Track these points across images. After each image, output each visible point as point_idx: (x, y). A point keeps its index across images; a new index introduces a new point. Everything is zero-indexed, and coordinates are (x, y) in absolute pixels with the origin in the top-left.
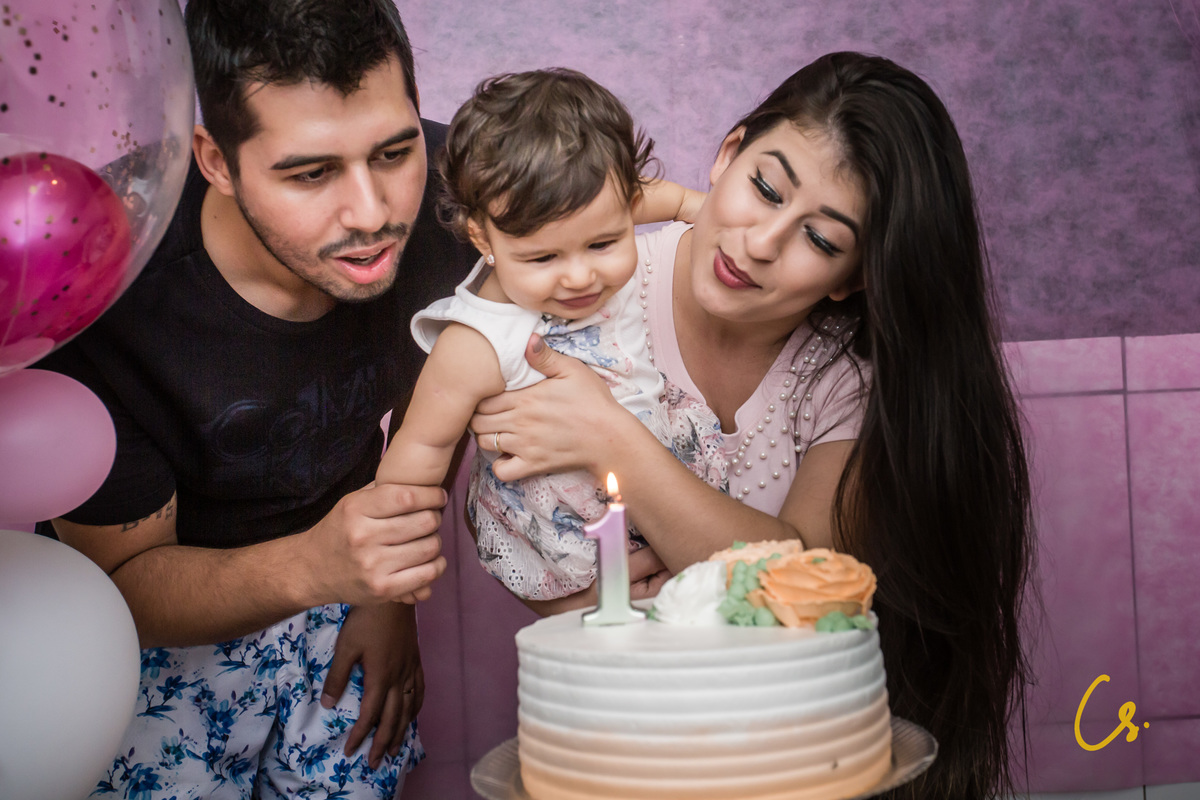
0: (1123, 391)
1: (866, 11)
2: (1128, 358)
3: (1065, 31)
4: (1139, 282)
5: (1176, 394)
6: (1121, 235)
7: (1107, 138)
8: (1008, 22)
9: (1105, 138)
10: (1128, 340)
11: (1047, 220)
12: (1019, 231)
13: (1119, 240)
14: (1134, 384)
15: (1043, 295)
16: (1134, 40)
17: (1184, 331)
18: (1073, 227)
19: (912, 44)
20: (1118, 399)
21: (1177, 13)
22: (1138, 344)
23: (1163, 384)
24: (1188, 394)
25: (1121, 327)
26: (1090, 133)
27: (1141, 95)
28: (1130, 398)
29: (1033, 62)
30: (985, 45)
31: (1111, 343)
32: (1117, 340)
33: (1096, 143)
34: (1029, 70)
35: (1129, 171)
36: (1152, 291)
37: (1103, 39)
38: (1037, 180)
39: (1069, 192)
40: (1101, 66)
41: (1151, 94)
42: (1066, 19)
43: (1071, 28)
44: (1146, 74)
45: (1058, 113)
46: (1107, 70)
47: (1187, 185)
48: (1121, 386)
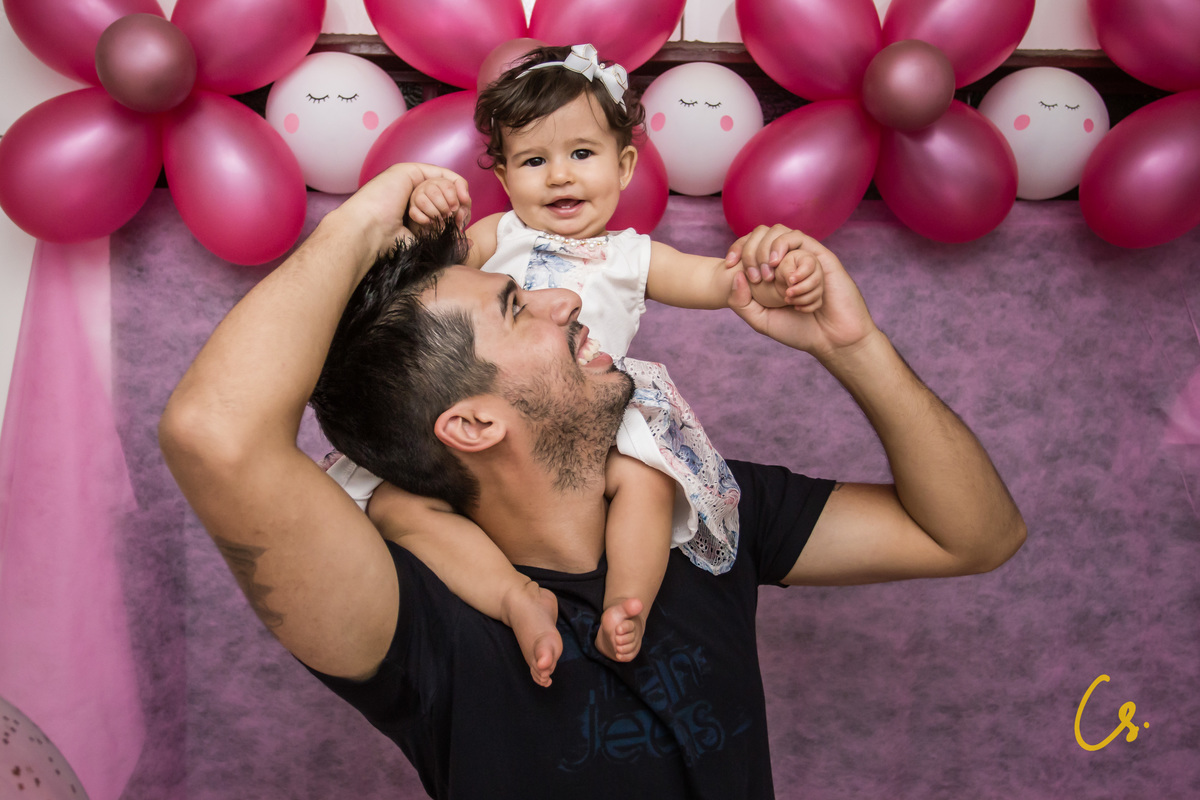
3: (1079, 503)
4: (1135, 764)
7: (1115, 614)
8: (1024, 492)
9: (1113, 614)
11: (1052, 697)
12: (1024, 708)
15: (1043, 776)
16: (1146, 514)
21: (1190, 492)
26: (1099, 609)
27: (1152, 571)
29: (1047, 534)
33: (1103, 619)
34: (1042, 542)
35: (1135, 649)
36: (1148, 774)
37: (1117, 513)
38: (1045, 656)
39: (1074, 669)
40: (1113, 540)
41: (1160, 571)
42: (1081, 492)
43: (1085, 500)
44: (1156, 550)
45: (1068, 587)
46: (1119, 545)
47: (1191, 666)
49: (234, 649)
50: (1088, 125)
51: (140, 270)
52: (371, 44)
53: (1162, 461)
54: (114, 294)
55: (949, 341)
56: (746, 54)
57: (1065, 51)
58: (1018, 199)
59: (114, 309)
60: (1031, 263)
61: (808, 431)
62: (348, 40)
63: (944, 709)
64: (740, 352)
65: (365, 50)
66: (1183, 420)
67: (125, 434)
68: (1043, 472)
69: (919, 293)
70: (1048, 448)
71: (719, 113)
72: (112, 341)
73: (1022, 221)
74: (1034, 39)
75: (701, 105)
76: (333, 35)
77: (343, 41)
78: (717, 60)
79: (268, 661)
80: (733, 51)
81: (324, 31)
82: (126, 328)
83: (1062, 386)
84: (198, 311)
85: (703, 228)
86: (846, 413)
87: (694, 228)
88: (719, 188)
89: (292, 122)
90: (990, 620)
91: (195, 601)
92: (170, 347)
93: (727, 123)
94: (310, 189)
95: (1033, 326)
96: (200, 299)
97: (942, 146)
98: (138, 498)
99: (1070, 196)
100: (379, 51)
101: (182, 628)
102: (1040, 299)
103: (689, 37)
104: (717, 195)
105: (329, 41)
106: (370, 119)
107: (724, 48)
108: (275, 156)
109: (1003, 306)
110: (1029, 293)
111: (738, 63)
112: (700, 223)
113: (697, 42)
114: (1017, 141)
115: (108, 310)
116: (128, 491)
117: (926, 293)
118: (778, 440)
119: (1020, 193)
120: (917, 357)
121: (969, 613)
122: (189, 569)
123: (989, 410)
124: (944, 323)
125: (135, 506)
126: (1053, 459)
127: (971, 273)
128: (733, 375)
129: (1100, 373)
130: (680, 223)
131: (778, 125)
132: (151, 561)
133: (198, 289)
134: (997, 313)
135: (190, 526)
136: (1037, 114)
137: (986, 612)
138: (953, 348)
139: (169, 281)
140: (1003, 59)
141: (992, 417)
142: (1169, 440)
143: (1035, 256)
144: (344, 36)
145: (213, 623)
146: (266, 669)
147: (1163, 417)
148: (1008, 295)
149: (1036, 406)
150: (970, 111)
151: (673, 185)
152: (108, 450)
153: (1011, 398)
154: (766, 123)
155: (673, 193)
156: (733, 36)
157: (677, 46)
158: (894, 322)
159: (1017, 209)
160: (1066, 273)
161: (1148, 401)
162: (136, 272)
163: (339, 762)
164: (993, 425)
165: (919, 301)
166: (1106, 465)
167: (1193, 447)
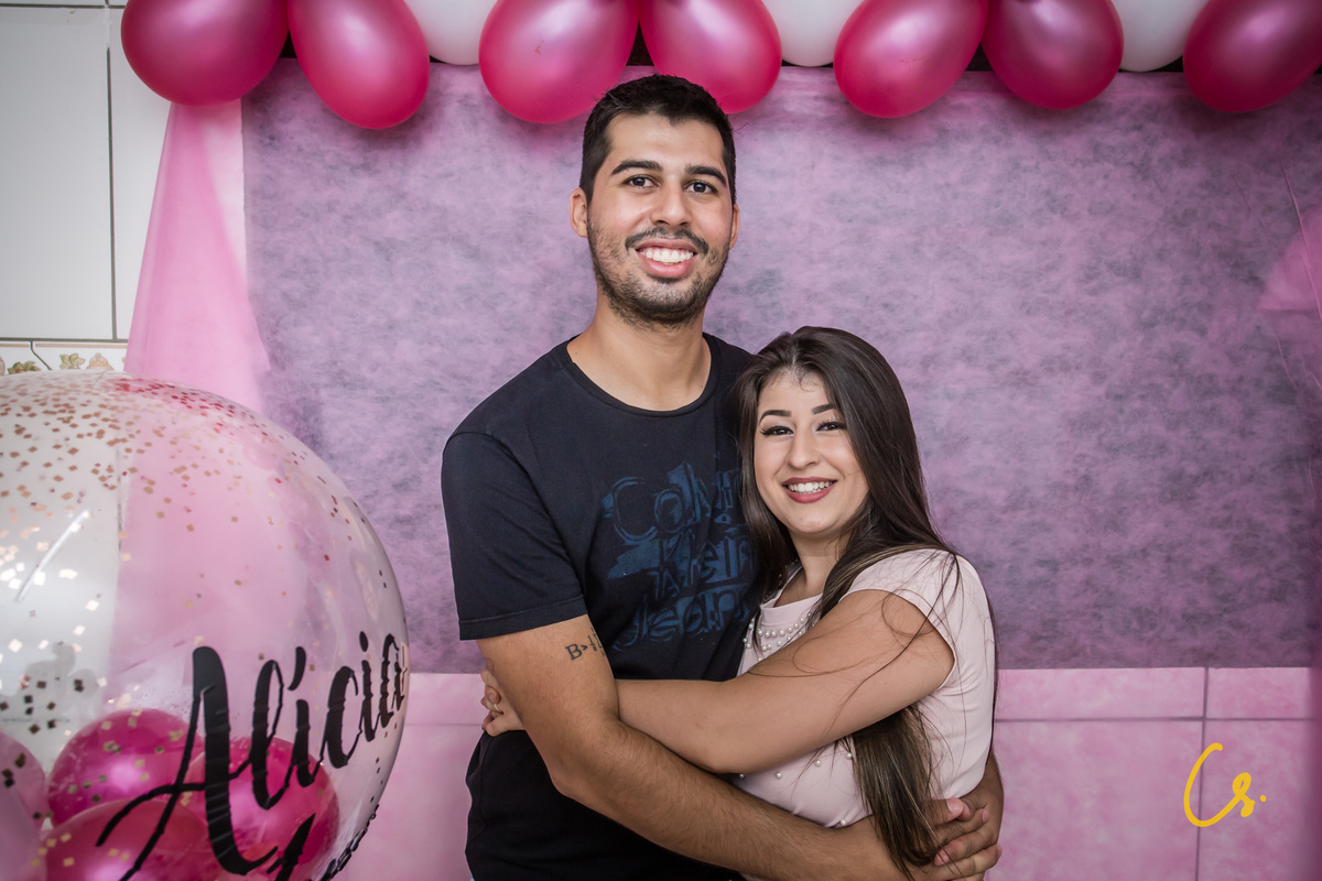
0: (1203, 719)
1: (984, 338)
2: (1210, 688)
3: (1175, 367)
4: (1226, 617)
5: (1252, 723)
6: (1213, 569)
7: (1208, 474)
8: (1121, 356)
9: (1205, 474)
10: (1211, 670)
11: (1144, 552)
12: (1116, 561)
13: (1211, 574)
14: (1212, 713)
15: (1135, 625)
16: (1241, 379)
17: (1265, 665)
18: (1169, 559)
19: (1026, 373)
20: (1196, 726)
21: (1285, 357)
22: (1220, 675)
23: (1240, 714)
24: (1263, 724)
25: (1205, 658)
26: (1192, 469)
27: (1243, 433)
28: (1209, 724)
29: (1142, 397)
30: (1098, 377)
31: (1197, 673)
32: (1201, 670)
33: (1196, 479)
34: (1137, 404)
35: (1226, 507)
36: (1238, 626)
37: (1211, 377)
38: (1138, 513)
39: (1167, 526)
40: (1208, 404)
41: (1253, 433)
42: (1178, 357)
43: (1181, 365)
44: (1250, 414)
45: (1163, 448)
46: (1213, 409)
47: (1280, 524)
48: (1201, 714)
49: (370, 502)
51: (272, 138)
53: (1258, 328)
54: (246, 161)
55: (1053, 210)
59: (247, 178)
60: (1134, 135)
61: (915, 297)
63: (1042, 563)
64: (850, 221)
66: (1280, 288)
68: (1140, 338)
69: (1025, 163)
70: (1146, 314)
72: (246, 207)
73: (1121, 90)
79: (402, 512)
82: (262, 198)
83: (1161, 255)
84: (328, 180)
85: (816, 98)
86: (952, 280)
87: (808, 98)
88: (830, 59)
90: (1086, 478)
92: (302, 213)
94: (433, 60)
95: (1134, 196)
96: (331, 167)
98: (272, 359)
99: (1174, 67)
102: (1142, 171)
104: (829, 66)
109: (1106, 177)
110: (1132, 164)
112: (813, 93)
115: (241, 178)
116: (262, 353)
117: (1032, 163)
118: (886, 306)
119: (1124, 64)
120: (1022, 227)
121: (1068, 472)
122: (326, 426)
123: (1089, 277)
124: (1048, 193)
125: (269, 367)
126: (1150, 325)
127: (1073, 144)
128: (843, 243)
129: (1198, 244)
130: (794, 93)
132: (289, 418)
133: (329, 158)
134: (1100, 183)
135: (326, 385)
137: (1082, 470)
138: (1056, 217)
139: (300, 149)
141: (1094, 284)
142: (1265, 306)
143: (1139, 128)
146: (400, 521)
147: (1261, 285)
148: (1111, 166)
149: (1136, 275)
151: (786, 54)
153: (1111, 266)
155: (786, 64)
158: (1000, 191)
159: (1119, 80)
160: (1166, 147)
161: (1246, 270)
162: (268, 141)
164: (1094, 293)
165: (1025, 171)
166: (1202, 332)
167: (1289, 313)
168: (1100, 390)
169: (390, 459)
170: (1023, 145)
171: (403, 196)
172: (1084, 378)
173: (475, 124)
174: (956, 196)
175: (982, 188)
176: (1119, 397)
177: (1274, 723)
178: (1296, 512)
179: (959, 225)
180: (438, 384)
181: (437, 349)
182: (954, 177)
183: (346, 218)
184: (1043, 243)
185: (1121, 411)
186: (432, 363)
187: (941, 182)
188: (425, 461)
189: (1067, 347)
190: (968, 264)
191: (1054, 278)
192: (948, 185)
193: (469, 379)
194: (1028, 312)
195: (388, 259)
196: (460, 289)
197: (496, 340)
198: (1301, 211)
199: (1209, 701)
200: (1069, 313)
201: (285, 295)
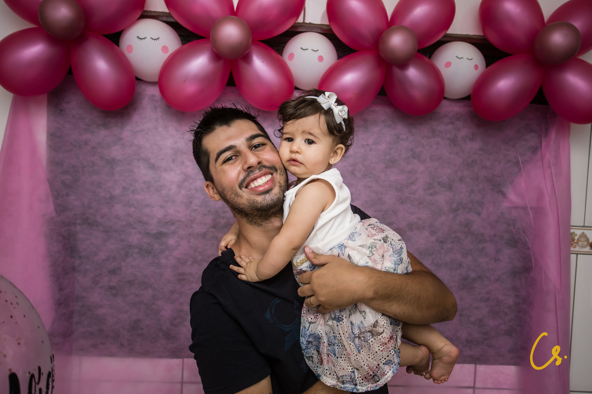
0: (474, 388)
1: (382, 213)
2: (477, 373)
3: (467, 229)
4: (485, 342)
5: (495, 390)
6: (480, 320)
8: (443, 224)
9: (479, 278)
10: (478, 366)
13: (480, 322)
14: (478, 385)
16: (495, 235)
17: (502, 364)
20: (470, 391)
21: (514, 227)
22: (482, 368)
23: (490, 386)
24: (501, 391)
25: (475, 360)
26: (473, 275)
27: (496, 260)
28: (477, 391)
29: (452, 242)
30: (433, 233)
31: (471, 367)
32: (473, 366)
33: (474, 279)
34: (450, 245)
35: (488, 293)
36: (490, 346)
37: (482, 234)
40: (480, 246)
41: (500, 260)
42: (467, 225)
43: (469, 229)
44: (498, 251)
45: (460, 265)
46: (483, 248)
47: (510, 301)
48: (473, 385)
49: (97, 278)
50: (476, 67)
51: (61, 110)
52: (167, 17)
53: (502, 213)
54: (48, 121)
55: (414, 158)
56: (331, 30)
57: (469, 35)
58: (445, 98)
59: (48, 128)
60: (450, 126)
62: (158, 14)
65: (165, 19)
66: (512, 196)
67: (51, 183)
68: (452, 216)
69: (402, 137)
70: (454, 206)
71: (317, 54)
72: (47, 141)
73: (446, 108)
74: (454, 29)
75: (310, 50)
76: (150, 11)
77: (155, 14)
78: (320, 31)
79: (112, 284)
80: (326, 28)
81: (146, 9)
82: (54, 136)
83: (461, 179)
84: (86, 130)
86: (368, 187)
89: (130, 48)
91: (80, 257)
92: (73, 145)
93: (321, 59)
94: (138, 79)
95: (450, 153)
96: (88, 125)
97: (413, 73)
98: (56, 211)
99: (467, 98)
100: (171, 20)
101: (74, 268)
102: (453, 142)
103: (307, 21)
105: (149, 14)
106: (165, 49)
107: (322, 27)
108: (122, 63)
109: (438, 144)
110: (449, 139)
111: (327, 33)
113: (310, 23)
114: (445, 72)
115: (46, 127)
116: (51, 207)
117: (405, 137)
119: (446, 95)
120: (400, 164)
122: (78, 243)
123: (429, 188)
124: (412, 150)
125: (54, 214)
126: (456, 210)
129: (478, 175)
131: (343, 60)
132: (60, 238)
133: (87, 121)
134: (435, 147)
135: (79, 224)
136: (454, 61)
138: (415, 161)
139: (73, 116)
140: (440, 37)
141: (431, 191)
142: (506, 204)
143: (452, 123)
144: (155, 12)
145: (88, 267)
146: (111, 288)
147: (504, 194)
148: (440, 139)
149: (450, 187)
150: (426, 59)
151: (297, 85)
152: (43, 189)
153: (439, 183)
154: (338, 59)
155: (296, 88)
156: (326, 22)
157: (302, 25)
158: (391, 148)
159: (444, 103)
160: (465, 131)
161: (497, 187)
162: (59, 111)
163: (142, 329)
164: (431, 195)
165: (402, 140)
166: (479, 214)
167: (515, 208)
168: (433, 239)
169: (108, 259)
170: (401, 129)
171: (121, 139)
172: (426, 233)
173: (156, 108)
174: (371, 150)
175: (383, 147)
176: (442, 242)
177: (505, 391)
178: (517, 296)
179: (372, 163)
180: (132, 225)
181: (132, 209)
182: (370, 141)
183: (93, 148)
184: (409, 172)
185: (443, 248)
186: (129, 215)
187: (365, 143)
188: (124, 261)
189: (419, 219)
190: (376, 180)
191: (414, 188)
192: (367, 145)
193: (147, 223)
194: (402, 203)
195: (112, 167)
196: (145, 182)
197: (160, 206)
198: (522, 163)
199: (476, 379)
200: (420, 203)
201: (63, 182)
